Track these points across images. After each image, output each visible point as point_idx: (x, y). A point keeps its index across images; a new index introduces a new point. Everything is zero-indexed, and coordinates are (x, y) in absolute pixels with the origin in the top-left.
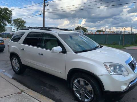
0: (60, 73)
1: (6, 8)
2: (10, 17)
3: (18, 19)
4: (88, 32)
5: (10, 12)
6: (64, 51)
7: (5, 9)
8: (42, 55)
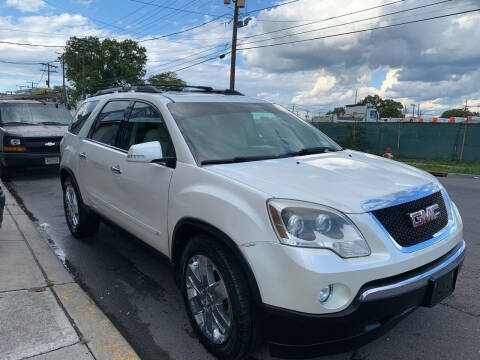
0: (157, 234)
1: (131, 42)
2: (140, 68)
3: (163, 75)
4: (407, 116)
5: (141, 53)
6: (170, 159)
7: (128, 46)
8: (119, 172)
